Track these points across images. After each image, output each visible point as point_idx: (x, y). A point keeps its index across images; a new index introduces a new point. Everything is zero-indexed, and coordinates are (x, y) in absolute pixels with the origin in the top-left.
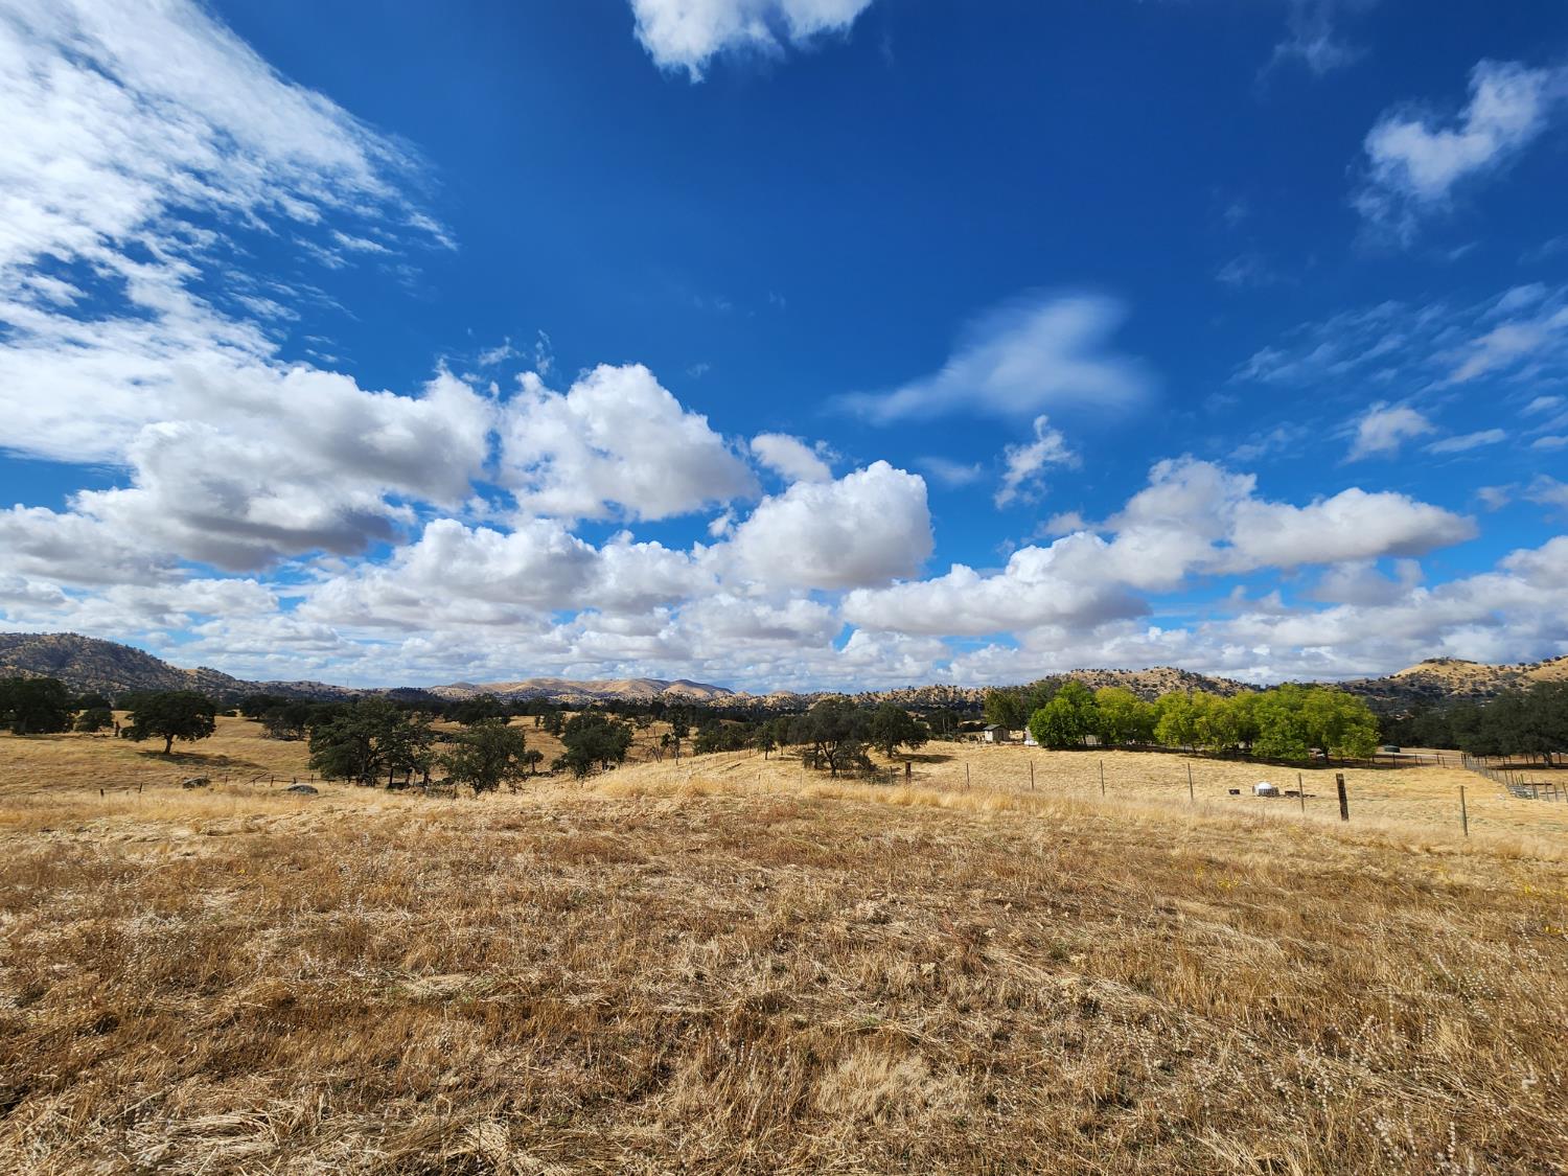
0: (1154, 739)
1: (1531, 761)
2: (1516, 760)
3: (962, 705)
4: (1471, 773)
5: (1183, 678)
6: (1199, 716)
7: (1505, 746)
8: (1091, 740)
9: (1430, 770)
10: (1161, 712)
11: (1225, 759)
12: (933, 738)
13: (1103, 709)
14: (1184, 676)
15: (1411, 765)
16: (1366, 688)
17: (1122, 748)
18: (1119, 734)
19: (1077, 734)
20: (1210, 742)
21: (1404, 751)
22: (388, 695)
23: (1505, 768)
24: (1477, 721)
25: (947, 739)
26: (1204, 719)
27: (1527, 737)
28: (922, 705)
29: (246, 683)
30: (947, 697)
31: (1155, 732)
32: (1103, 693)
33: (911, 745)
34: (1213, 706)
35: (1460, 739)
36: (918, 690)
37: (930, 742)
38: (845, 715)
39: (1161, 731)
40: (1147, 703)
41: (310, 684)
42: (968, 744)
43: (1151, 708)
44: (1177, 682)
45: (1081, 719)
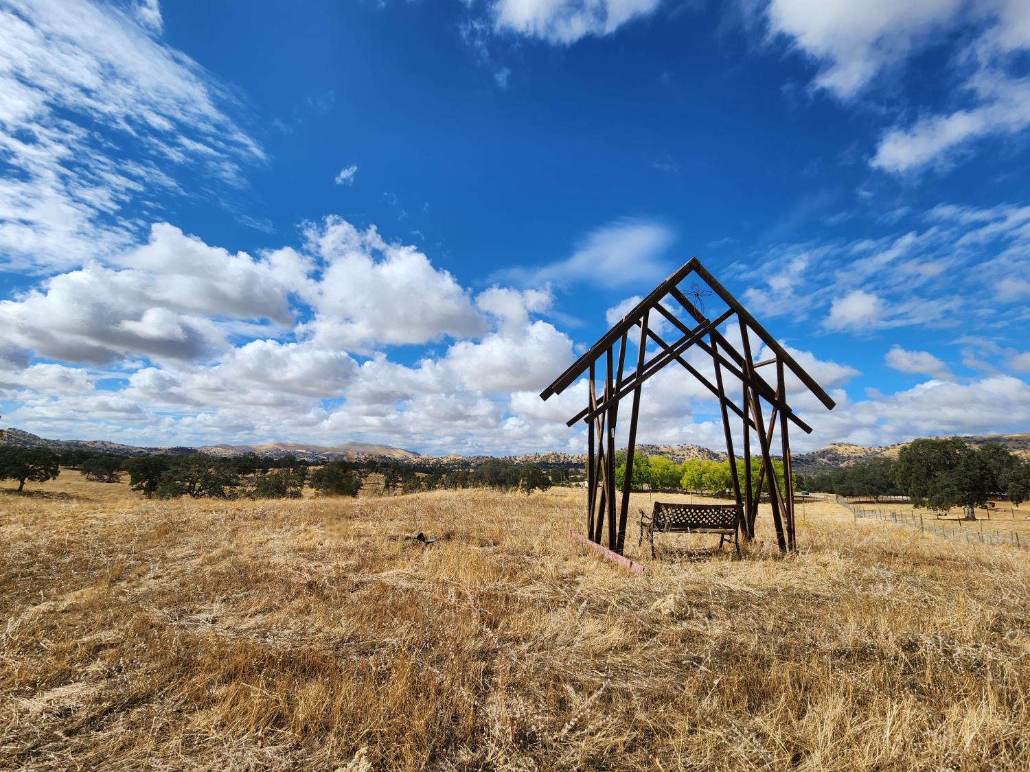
0: (680, 486)
1: (869, 500)
2: (862, 499)
3: (570, 464)
4: (839, 505)
5: (700, 451)
6: (705, 473)
7: (856, 492)
8: (646, 486)
9: (820, 503)
10: (685, 471)
11: (718, 498)
12: (554, 485)
13: (653, 469)
14: (700, 450)
15: (811, 501)
16: (800, 459)
17: (664, 491)
18: (661, 483)
19: (638, 483)
20: (710, 488)
21: (811, 494)
22: (166, 452)
23: (854, 503)
24: (844, 478)
25: (563, 486)
26: (707, 475)
27: (866, 486)
28: (545, 464)
29: (49, 441)
30: (559, 460)
31: (681, 482)
32: (653, 459)
33: (542, 489)
34: (712, 467)
35: (836, 488)
36: (542, 455)
37: (553, 487)
38: (503, 470)
39: (684, 482)
40: (677, 465)
41: (103, 443)
42: (575, 489)
43: (679, 468)
44: (696, 454)
45: (641, 474)
